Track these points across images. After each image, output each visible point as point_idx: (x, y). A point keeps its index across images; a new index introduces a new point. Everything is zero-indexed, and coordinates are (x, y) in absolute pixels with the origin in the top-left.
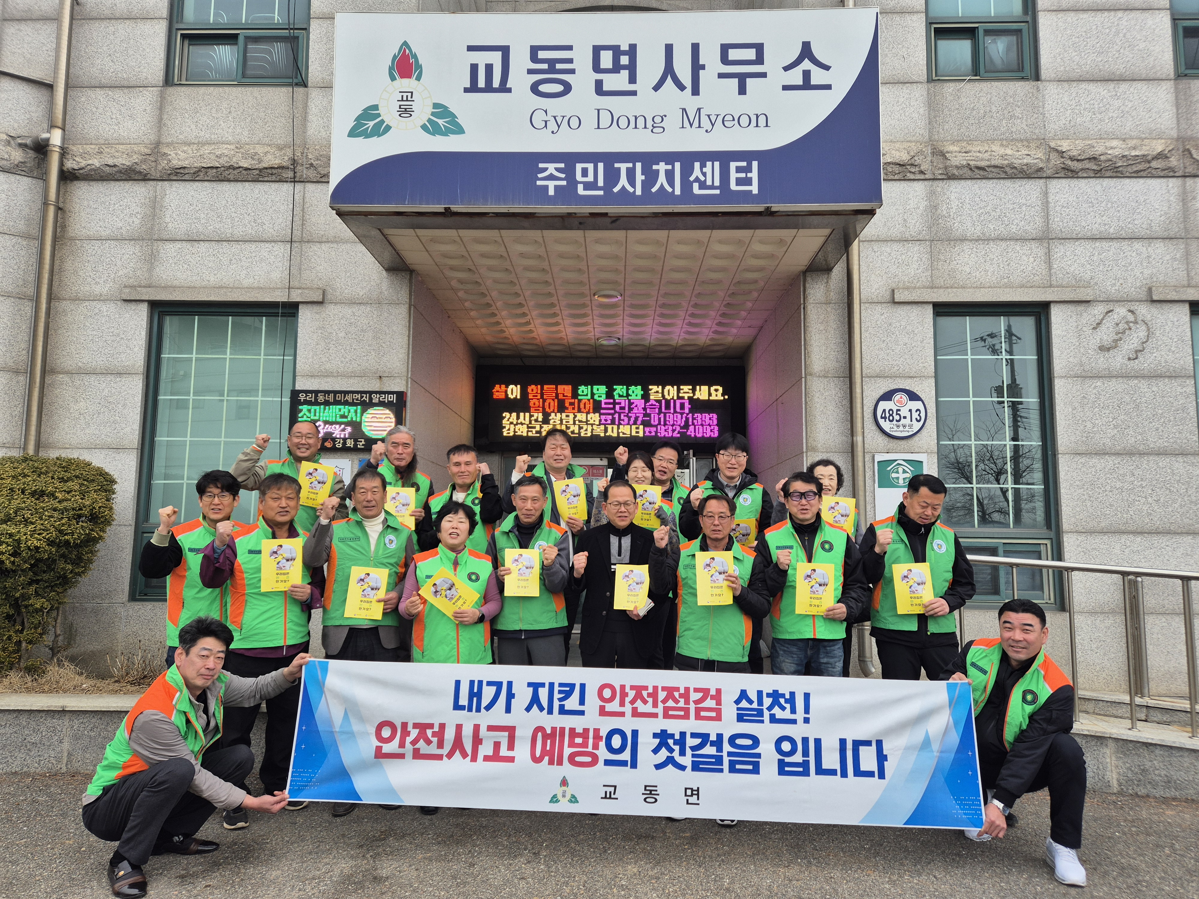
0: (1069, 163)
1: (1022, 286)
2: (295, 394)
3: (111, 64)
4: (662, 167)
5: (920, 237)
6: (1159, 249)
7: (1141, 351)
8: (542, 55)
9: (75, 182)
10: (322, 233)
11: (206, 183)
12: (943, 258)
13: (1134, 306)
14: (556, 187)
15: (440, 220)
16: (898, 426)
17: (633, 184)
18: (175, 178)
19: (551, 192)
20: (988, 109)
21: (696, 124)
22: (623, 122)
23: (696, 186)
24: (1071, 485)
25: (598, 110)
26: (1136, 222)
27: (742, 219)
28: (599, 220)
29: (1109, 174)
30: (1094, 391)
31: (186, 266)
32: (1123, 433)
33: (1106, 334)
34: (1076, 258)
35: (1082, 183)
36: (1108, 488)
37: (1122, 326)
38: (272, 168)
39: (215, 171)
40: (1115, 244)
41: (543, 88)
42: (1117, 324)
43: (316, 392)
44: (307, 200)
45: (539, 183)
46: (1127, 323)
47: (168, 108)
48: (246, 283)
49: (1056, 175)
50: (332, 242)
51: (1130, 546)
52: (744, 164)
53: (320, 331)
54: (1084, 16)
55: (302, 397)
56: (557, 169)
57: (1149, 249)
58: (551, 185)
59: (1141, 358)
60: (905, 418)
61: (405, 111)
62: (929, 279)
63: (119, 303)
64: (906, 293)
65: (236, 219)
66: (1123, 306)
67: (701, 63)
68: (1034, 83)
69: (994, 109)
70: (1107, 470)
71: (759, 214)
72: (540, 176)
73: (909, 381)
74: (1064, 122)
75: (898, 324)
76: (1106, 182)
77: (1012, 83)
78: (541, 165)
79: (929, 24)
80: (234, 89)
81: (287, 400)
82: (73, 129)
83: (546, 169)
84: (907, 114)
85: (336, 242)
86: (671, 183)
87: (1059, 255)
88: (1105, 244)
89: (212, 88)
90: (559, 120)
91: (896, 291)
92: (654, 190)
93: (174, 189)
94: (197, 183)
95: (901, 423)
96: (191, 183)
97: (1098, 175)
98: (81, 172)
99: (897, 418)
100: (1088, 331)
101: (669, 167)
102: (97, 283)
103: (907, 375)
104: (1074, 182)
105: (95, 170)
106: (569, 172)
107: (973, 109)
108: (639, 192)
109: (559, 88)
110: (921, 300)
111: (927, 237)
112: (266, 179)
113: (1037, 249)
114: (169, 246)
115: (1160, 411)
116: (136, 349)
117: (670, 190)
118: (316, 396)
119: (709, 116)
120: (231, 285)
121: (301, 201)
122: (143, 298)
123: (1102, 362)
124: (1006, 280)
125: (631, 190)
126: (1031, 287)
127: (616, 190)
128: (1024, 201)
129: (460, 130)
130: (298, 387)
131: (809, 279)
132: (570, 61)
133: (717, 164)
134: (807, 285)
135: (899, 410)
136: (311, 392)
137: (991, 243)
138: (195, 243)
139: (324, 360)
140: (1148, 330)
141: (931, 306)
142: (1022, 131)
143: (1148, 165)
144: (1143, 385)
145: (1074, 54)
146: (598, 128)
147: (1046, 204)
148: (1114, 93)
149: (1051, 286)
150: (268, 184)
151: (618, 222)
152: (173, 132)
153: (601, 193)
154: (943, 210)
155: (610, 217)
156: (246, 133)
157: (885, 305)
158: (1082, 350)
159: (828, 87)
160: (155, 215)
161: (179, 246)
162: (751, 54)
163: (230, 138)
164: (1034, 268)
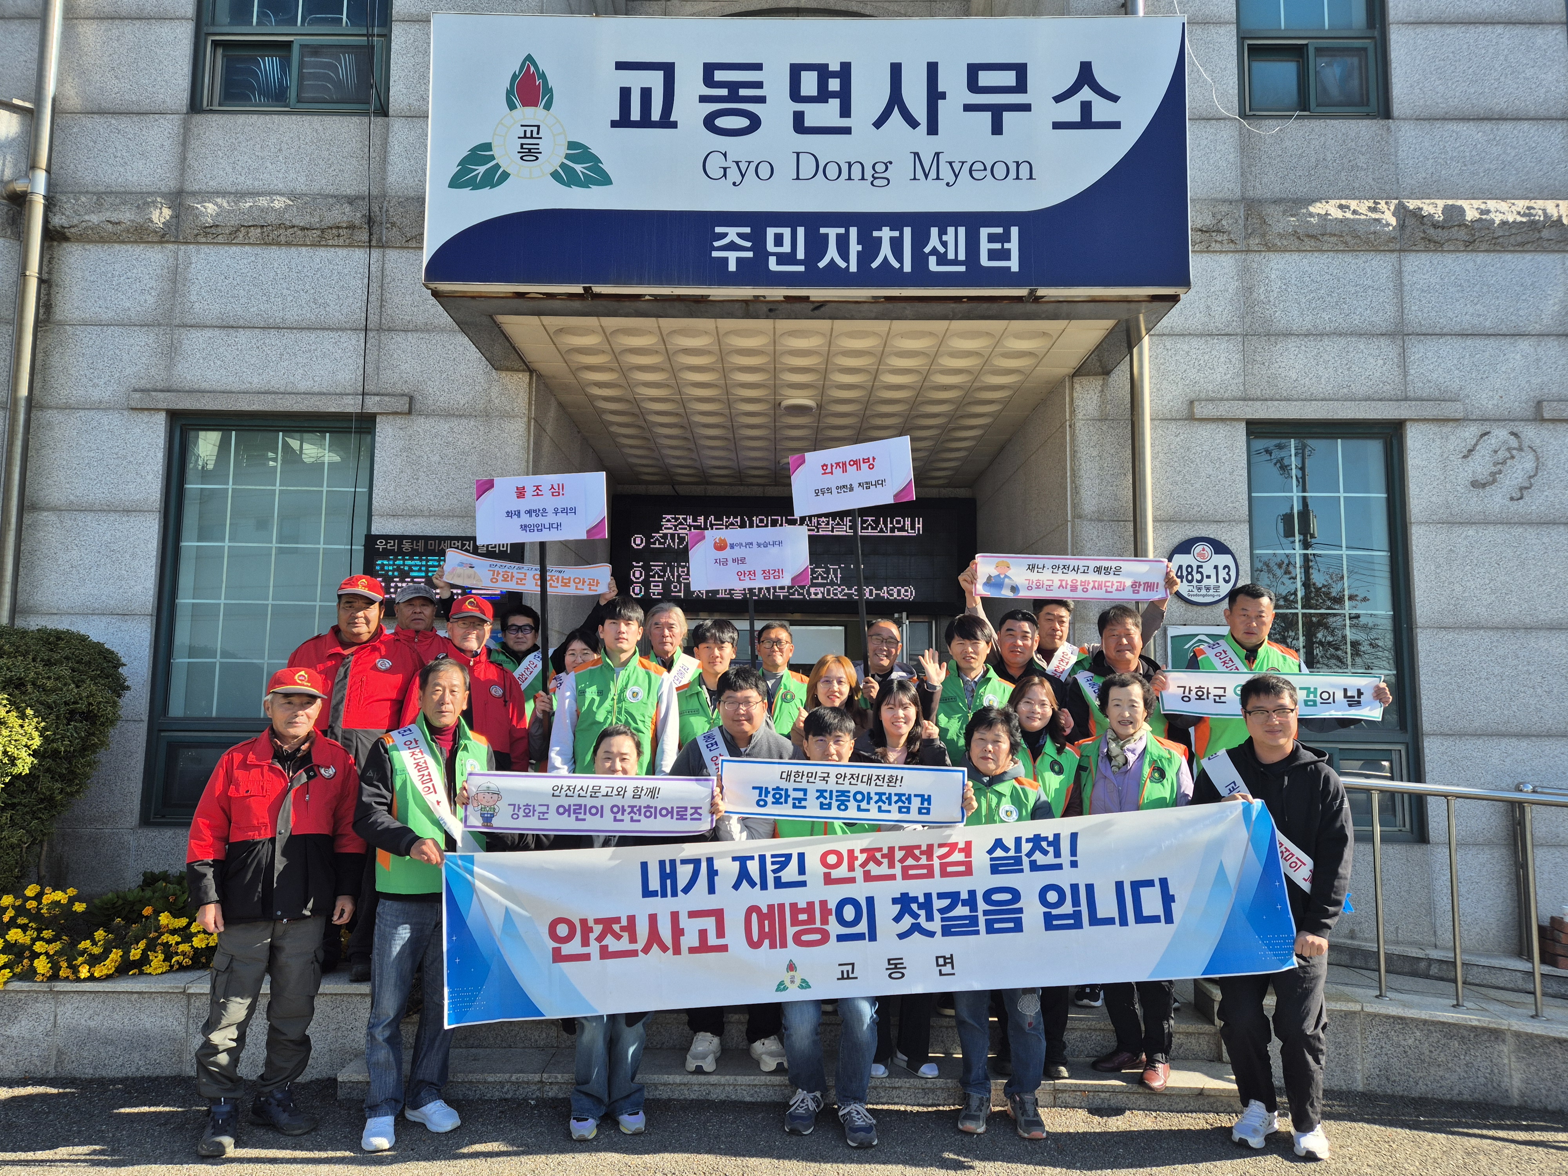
0: (1431, 231)
1: (1368, 399)
2: (371, 540)
3: (115, 81)
4: (886, 234)
5: (1229, 330)
6: (1552, 348)
7: (1527, 488)
8: (720, 76)
9: (65, 245)
10: (409, 318)
11: (247, 248)
12: (1259, 359)
13: (1519, 427)
14: (739, 260)
15: (577, 304)
16: (1199, 589)
17: (845, 256)
18: (204, 240)
19: (732, 267)
20: (1322, 156)
21: (933, 174)
22: (832, 171)
23: (932, 260)
24: (1434, 670)
25: (798, 154)
26: (1521, 313)
27: (995, 306)
28: (798, 306)
29: (1484, 246)
30: (1465, 543)
31: (219, 363)
32: (1504, 600)
33: (1480, 465)
34: (1440, 361)
35: (1449, 259)
36: (1484, 674)
37: (1502, 454)
38: (338, 228)
39: (259, 230)
40: (1492, 342)
41: (722, 122)
42: (1496, 452)
43: (400, 538)
44: (387, 272)
45: (715, 254)
46: (1509, 449)
47: (194, 144)
48: (302, 386)
49: (1414, 248)
50: (422, 331)
51: (1512, 754)
52: (1000, 230)
53: (405, 454)
54: (1451, 31)
55: (380, 545)
56: (740, 235)
57: (1539, 349)
58: (732, 257)
59: (1527, 498)
60: (1208, 577)
61: (529, 153)
62: (1242, 388)
63: (125, 413)
64: (1210, 406)
65: (290, 298)
66: (1503, 427)
67: (940, 90)
68: (1382, 122)
69: (1329, 157)
70: (1481, 650)
71: (1019, 299)
72: (716, 244)
73: (1214, 526)
74: (1424, 175)
75: (1199, 449)
76: (1481, 258)
77: (1353, 121)
78: (718, 230)
79: (1241, 39)
80: (286, 118)
81: (359, 547)
82: (62, 171)
83: (725, 235)
84: (1212, 161)
85: (428, 331)
86: (899, 257)
87: (1417, 356)
88: (1479, 343)
89: (255, 117)
90: (743, 166)
91: (1196, 403)
92: (874, 265)
93: (202, 256)
94: (234, 248)
95: (1203, 584)
96: (227, 248)
97: (1470, 248)
98: (73, 230)
99: (1198, 577)
100: (1456, 460)
101: (896, 234)
102: (95, 386)
103: (1211, 518)
104: (1437, 258)
105: (92, 229)
106: (757, 240)
107: (1301, 156)
108: (853, 268)
109: (743, 122)
110: (1230, 415)
111: (1238, 331)
112: (330, 242)
113: (1389, 349)
114: (195, 334)
115: (1553, 571)
116: (149, 478)
117: (896, 265)
118: (400, 543)
119: (951, 163)
120: (282, 390)
121: (379, 274)
122: (159, 406)
123: (1475, 503)
124: (1345, 390)
125: (843, 265)
126: (1380, 400)
127: (822, 264)
128: (1370, 283)
129: (605, 180)
130: (375, 531)
131: (1077, 386)
132: (759, 85)
133: (962, 230)
134: (1075, 395)
135: (1201, 567)
136: (393, 537)
137: (1326, 339)
138: (231, 331)
139: (410, 494)
140: (1537, 459)
141: (1244, 424)
142: (1368, 187)
143: (1537, 235)
144: (1531, 534)
145: (1438, 83)
146: (798, 178)
147: (1400, 287)
148: (1491, 136)
149: (1406, 399)
150: (333, 249)
151: (823, 309)
152: (201, 176)
153: (801, 268)
154: (1260, 292)
155: (813, 302)
156: (302, 179)
157: (1181, 422)
158: (1448, 486)
159: (1116, 125)
160: (175, 292)
161: (209, 334)
162: (1009, 78)
163: (281, 186)
164: (1382, 374)
